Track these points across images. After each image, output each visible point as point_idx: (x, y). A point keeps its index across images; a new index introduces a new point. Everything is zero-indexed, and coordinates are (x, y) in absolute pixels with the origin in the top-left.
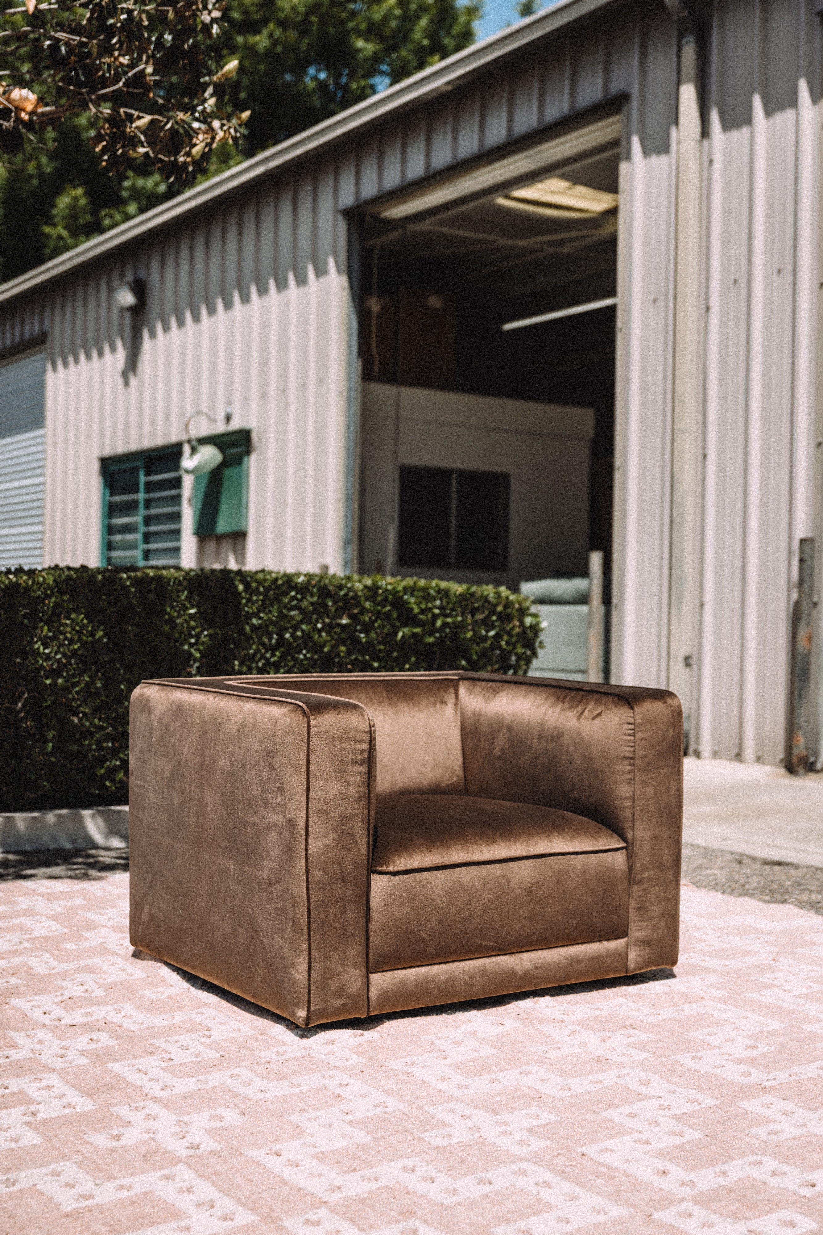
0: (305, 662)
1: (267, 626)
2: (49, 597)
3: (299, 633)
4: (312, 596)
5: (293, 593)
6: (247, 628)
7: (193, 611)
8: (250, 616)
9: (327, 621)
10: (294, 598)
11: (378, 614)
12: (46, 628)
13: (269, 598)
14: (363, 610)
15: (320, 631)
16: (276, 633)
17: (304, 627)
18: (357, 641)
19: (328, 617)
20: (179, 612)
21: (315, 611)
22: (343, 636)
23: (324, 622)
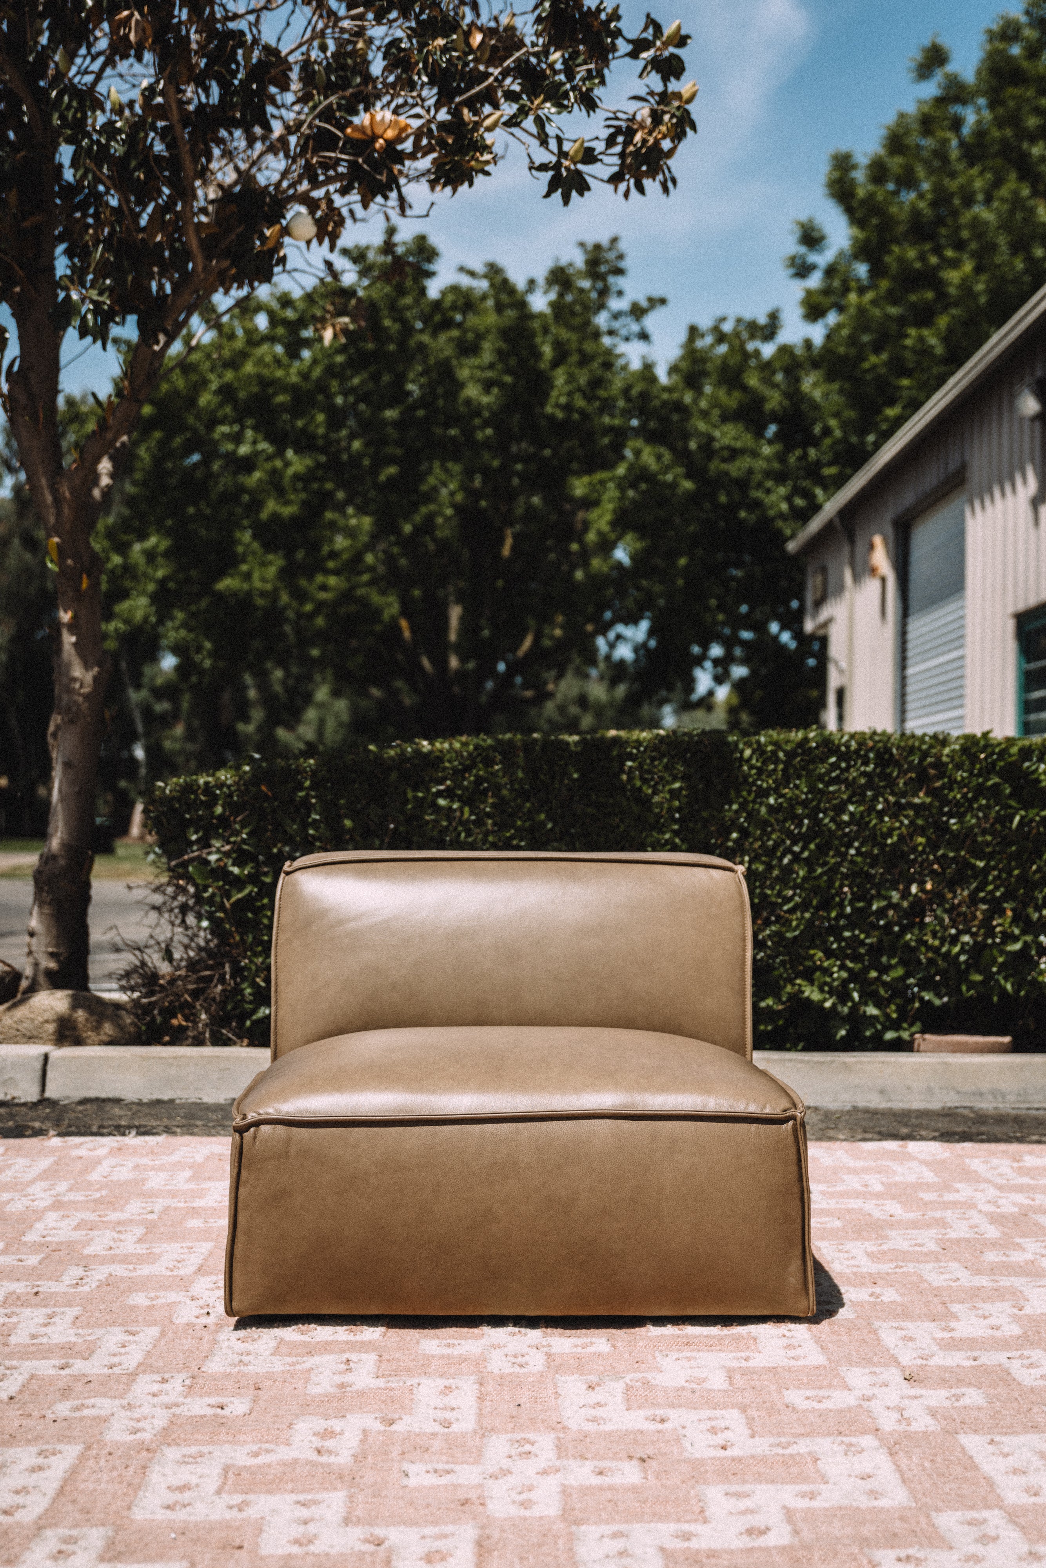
0: (859, 859)
1: (792, 807)
2: (467, 769)
3: (846, 818)
4: (866, 763)
5: (833, 760)
6: (763, 810)
7: (677, 785)
8: (764, 793)
9: (892, 799)
10: (834, 766)
11: (980, 791)
13: (794, 766)
14: (952, 784)
15: (881, 814)
16: (808, 816)
17: (851, 808)
18: (945, 828)
19: (893, 793)
20: (654, 788)
21: (870, 785)
22: (920, 822)
23: (886, 800)
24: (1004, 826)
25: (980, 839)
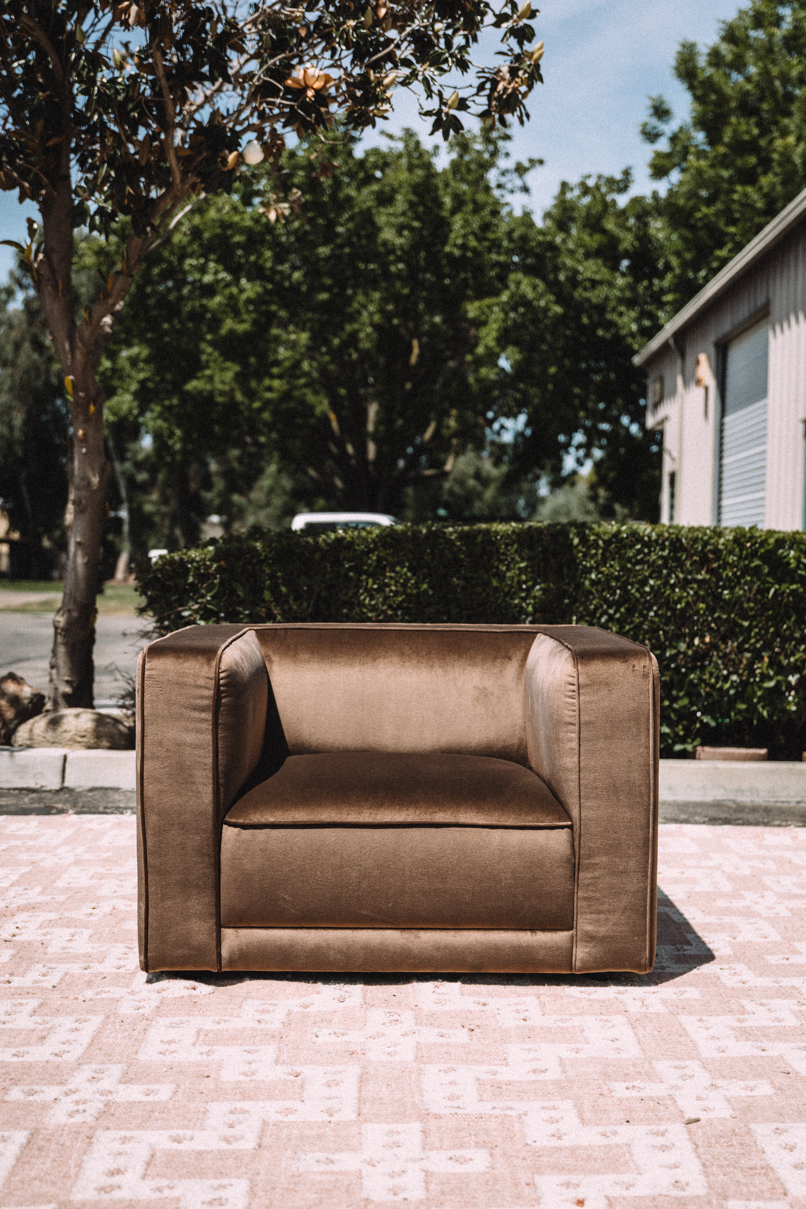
0: (657, 619)
1: (608, 581)
2: (371, 551)
3: (647, 589)
4: (663, 549)
5: (638, 546)
6: (587, 583)
7: (522, 565)
8: (589, 571)
9: (681, 576)
10: (639, 552)
11: (746, 570)
12: (370, 581)
13: (610, 551)
14: (725, 565)
15: (673, 587)
16: (619, 588)
17: (651, 582)
18: (718, 597)
19: (682, 572)
20: (508, 566)
21: (665, 565)
22: (702, 593)
23: (677, 577)
24: (763, 597)
25: (745, 605)
